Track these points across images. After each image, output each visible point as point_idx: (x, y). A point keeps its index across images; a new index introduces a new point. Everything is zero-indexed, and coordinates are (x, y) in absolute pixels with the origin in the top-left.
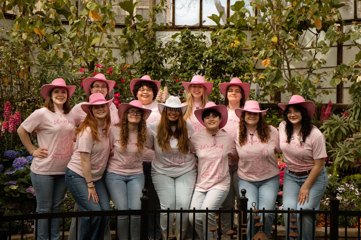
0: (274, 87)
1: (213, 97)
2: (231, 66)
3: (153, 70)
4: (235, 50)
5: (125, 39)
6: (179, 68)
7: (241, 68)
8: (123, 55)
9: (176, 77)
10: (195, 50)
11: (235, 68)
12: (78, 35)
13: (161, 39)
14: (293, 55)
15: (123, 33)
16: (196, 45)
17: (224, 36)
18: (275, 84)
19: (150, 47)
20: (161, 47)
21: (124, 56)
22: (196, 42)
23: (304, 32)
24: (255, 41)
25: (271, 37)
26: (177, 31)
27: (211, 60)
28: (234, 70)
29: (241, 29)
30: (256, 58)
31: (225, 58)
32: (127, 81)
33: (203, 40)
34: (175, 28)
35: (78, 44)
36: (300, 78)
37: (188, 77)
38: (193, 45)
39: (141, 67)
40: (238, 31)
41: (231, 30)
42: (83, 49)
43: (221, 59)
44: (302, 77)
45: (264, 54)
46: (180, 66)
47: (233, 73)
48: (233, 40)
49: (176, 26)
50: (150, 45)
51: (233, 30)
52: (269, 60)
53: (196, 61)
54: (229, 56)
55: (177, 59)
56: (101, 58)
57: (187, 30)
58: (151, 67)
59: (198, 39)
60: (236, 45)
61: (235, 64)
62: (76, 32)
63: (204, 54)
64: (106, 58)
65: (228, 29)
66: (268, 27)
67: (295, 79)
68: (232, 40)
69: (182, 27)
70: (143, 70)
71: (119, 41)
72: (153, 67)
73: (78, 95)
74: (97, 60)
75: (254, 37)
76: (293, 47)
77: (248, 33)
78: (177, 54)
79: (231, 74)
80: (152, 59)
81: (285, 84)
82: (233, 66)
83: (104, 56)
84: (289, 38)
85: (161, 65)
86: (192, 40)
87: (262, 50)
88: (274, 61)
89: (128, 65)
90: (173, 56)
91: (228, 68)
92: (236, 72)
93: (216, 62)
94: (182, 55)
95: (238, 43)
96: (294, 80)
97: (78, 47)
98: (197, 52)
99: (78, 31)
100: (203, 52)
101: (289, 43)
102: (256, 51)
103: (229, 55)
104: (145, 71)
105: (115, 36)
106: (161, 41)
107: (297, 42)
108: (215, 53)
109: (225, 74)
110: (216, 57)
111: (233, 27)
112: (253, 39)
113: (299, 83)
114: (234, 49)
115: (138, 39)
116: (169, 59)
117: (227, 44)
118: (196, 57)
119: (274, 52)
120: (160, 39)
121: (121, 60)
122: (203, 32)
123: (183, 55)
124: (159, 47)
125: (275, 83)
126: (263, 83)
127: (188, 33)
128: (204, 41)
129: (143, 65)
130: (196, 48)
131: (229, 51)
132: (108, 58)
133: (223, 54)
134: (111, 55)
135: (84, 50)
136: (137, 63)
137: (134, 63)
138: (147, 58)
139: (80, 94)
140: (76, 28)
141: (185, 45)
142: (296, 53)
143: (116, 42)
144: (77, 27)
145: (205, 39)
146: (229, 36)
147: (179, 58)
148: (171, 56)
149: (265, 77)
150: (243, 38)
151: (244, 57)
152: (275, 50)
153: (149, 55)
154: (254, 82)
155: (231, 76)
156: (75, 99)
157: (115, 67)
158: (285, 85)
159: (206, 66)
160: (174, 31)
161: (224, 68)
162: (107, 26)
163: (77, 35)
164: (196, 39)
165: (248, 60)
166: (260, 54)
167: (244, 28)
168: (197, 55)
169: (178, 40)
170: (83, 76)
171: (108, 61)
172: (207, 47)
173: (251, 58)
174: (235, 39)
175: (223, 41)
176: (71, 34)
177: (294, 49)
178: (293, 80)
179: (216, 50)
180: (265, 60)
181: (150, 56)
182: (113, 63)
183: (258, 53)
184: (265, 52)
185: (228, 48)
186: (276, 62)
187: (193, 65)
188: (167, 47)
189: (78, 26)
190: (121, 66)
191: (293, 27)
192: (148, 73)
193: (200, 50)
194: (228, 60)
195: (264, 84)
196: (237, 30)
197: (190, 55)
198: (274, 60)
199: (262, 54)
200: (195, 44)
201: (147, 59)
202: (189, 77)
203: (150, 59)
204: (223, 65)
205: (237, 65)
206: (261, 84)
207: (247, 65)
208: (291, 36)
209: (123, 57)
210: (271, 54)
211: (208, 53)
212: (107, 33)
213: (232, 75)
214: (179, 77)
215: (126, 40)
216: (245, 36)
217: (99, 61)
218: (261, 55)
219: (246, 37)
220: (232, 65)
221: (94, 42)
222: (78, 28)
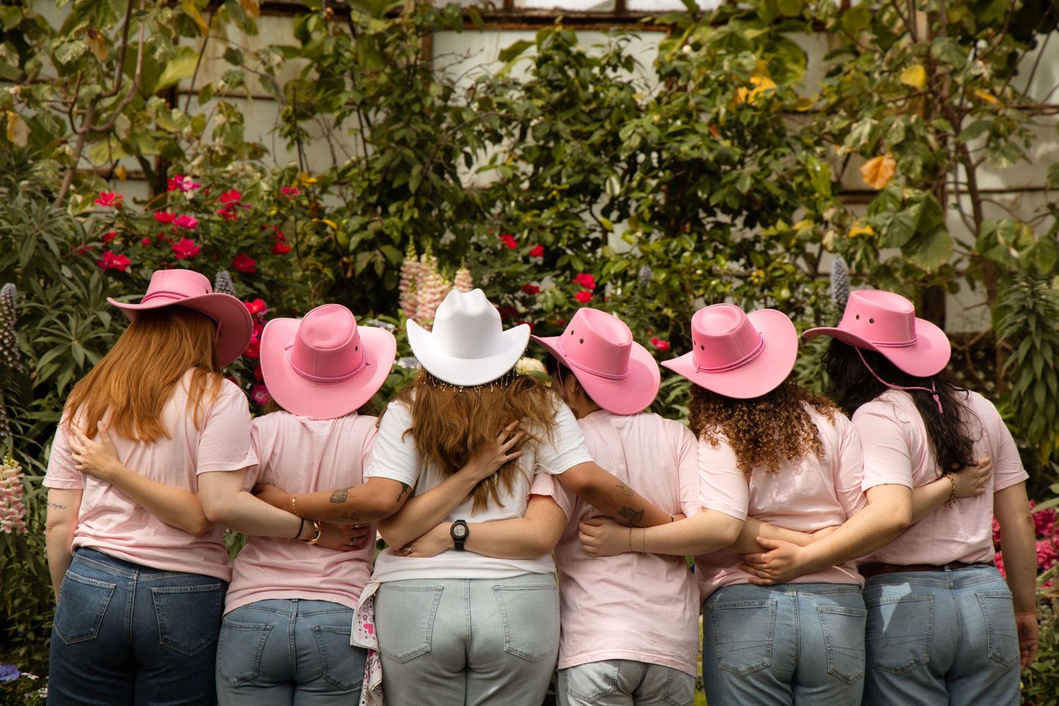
0: (909, 270)
1: (659, 309)
2: (733, 182)
3: (412, 200)
4: (753, 117)
5: (305, 62)
6: (526, 185)
7: (776, 191)
8: (290, 133)
9: (510, 227)
10: (590, 113)
11: (749, 191)
12: (95, 50)
13: (448, 70)
14: (989, 140)
15: (297, 36)
16: (596, 95)
17: (710, 60)
18: (915, 260)
19: (402, 102)
20: (450, 103)
21: (296, 137)
22: (596, 81)
23: (1040, 38)
24: (834, 81)
25: (897, 66)
26: (520, 29)
27: (654, 155)
28: (747, 201)
29: (783, 25)
30: (840, 151)
31: (711, 150)
32: (302, 241)
33: (624, 75)
34: (512, 20)
35: (97, 89)
36: (1018, 235)
37: (558, 228)
38: (583, 95)
39: (365, 184)
40: (769, 35)
41: (740, 34)
42: (119, 108)
43: (695, 154)
44: (1025, 230)
45: (871, 135)
46: (530, 178)
47: (745, 213)
48: (744, 78)
49: (519, 10)
50: (401, 96)
51: (750, 33)
52: (887, 162)
53: (594, 160)
54: (726, 144)
55: (518, 152)
56: (196, 143)
57: (558, 34)
58: (405, 186)
59: (603, 69)
60: (757, 96)
61: (752, 176)
62: (86, 38)
63: (624, 133)
64: (218, 145)
65: (732, 26)
66: (892, 21)
67: (996, 238)
68: (739, 75)
69: (544, 14)
70: (373, 199)
71: (277, 72)
72: (413, 187)
73: (87, 306)
74: (180, 154)
75: (837, 60)
76: (988, 107)
77: (813, 46)
78: (517, 132)
79: (735, 214)
80: (409, 153)
81: (956, 256)
82: (743, 185)
83: (206, 139)
84: (975, 72)
85: (447, 176)
86: (577, 74)
87: (862, 118)
88: (912, 163)
89: (310, 174)
90: (497, 139)
91: (725, 191)
92: (755, 208)
93: (675, 164)
94: (534, 137)
95: (765, 86)
96: (991, 241)
97: (99, 97)
98: (597, 125)
99: (92, 34)
100: (621, 122)
101: (972, 92)
102: (837, 123)
103: (726, 137)
104: (378, 203)
105: (257, 55)
106: (449, 80)
107: (1007, 84)
108: (671, 129)
109: (714, 215)
110: (675, 145)
111: (750, 17)
112: (833, 67)
113: (1014, 253)
114: (750, 113)
115: (351, 69)
116: (480, 152)
117: (720, 90)
118: (591, 145)
119: (909, 130)
120: (443, 70)
121: (281, 156)
122: (623, 44)
123: (540, 134)
124: (439, 103)
125: (913, 253)
126: (866, 256)
127: (562, 46)
128: (625, 79)
129: (373, 177)
130: (593, 106)
131: (729, 121)
132: (225, 148)
133: (703, 135)
134: (239, 135)
135: (124, 109)
136: (348, 169)
137: (334, 168)
138: (389, 147)
139: (96, 304)
140: (83, 24)
141: (551, 92)
142: (1002, 128)
143: (263, 79)
144: (88, 17)
145: (630, 69)
146: (730, 57)
147: (524, 150)
148: (489, 139)
149: (874, 229)
150: (790, 66)
151: (789, 145)
152: (913, 119)
153: (397, 136)
154: (830, 248)
155: (733, 225)
156: (72, 322)
157: (256, 186)
158: (959, 261)
159: (634, 184)
160: (510, 30)
161: (707, 190)
162: (224, 11)
163: (88, 54)
164: (596, 70)
165: (807, 161)
166: (855, 134)
167: (795, 23)
168: (597, 137)
169: (522, 70)
170: (111, 225)
171: (226, 160)
172: (639, 102)
173: (819, 149)
174: (754, 72)
175: (706, 79)
176: (64, 47)
177: (995, 113)
178: (989, 242)
179: (675, 118)
180: (871, 163)
181: (403, 142)
182: (249, 168)
183: (846, 131)
184: (874, 129)
185: (723, 110)
186: (918, 169)
187: (578, 179)
188: (473, 100)
189: (93, 12)
190: (280, 181)
191: (993, 24)
192: (392, 208)
193: (609, 116)
194: (724, 158)
195: (872, 256)
196: (766, 30)
197: (570, 138)
198: (909, 158)
199: (860, 135)
200: (591, 89)
201: (389, 154)
202: (564, 227)
203: (402, 154)
204: (702, 179)
205: (757, 181)
206: (858, 256)
207: (799, 179)
208: (980, 63)
209: (289, 139)
210: (897, 137)
211: (640, 130)
212: (224, 39)
213: (739, 221)
214: (520, 226)
215: (310, 66)
216: (801, 57)
217: (188, 158)
218: (858, 140)
219: (803, 61)
220: (737, 178)
221: (170, 74)
222: (92, 21)
